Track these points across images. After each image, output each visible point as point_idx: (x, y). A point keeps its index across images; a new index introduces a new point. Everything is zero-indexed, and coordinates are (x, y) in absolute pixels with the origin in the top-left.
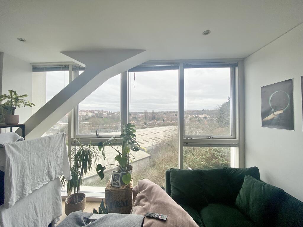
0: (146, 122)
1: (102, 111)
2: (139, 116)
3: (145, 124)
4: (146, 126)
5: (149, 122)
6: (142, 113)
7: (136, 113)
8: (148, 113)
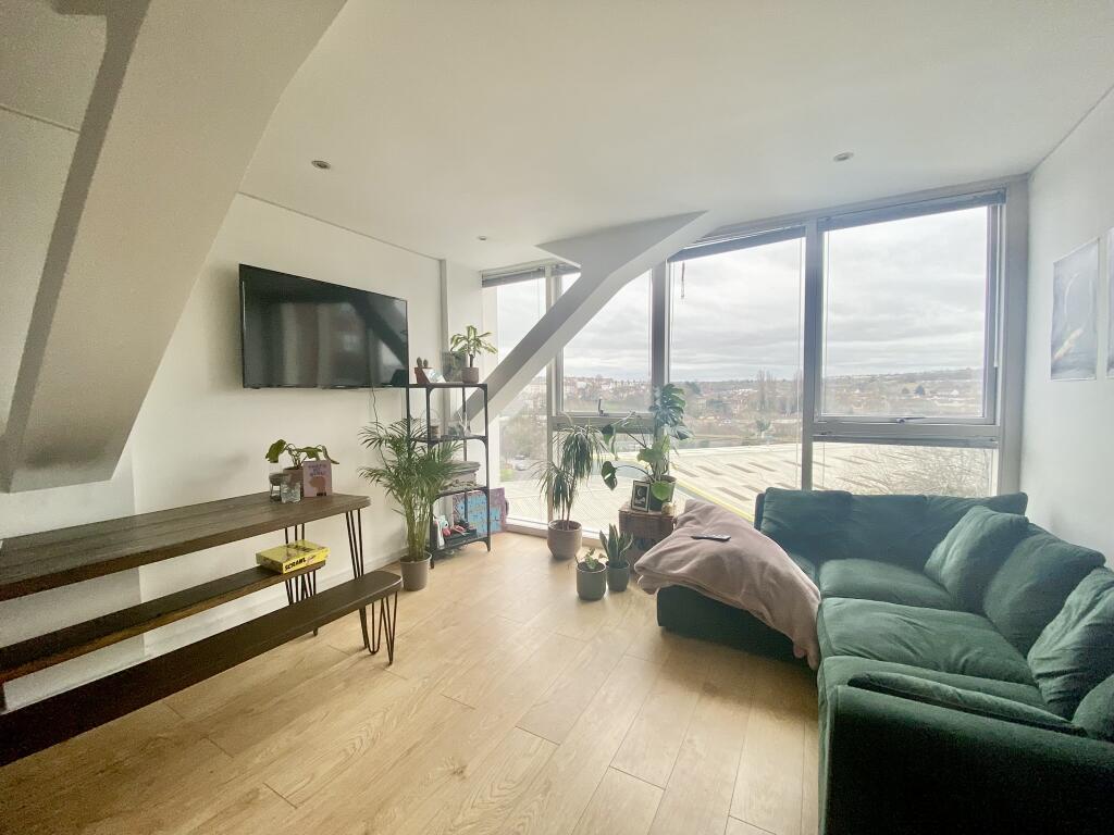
0: (766, 422)
1: (600, 379)
2: (735, 398)
3: (761, 427)
4: (763, 437)
5: (778, 421)
6: (747, 384)
7: (721, 386)
8: (775, 382)
